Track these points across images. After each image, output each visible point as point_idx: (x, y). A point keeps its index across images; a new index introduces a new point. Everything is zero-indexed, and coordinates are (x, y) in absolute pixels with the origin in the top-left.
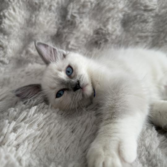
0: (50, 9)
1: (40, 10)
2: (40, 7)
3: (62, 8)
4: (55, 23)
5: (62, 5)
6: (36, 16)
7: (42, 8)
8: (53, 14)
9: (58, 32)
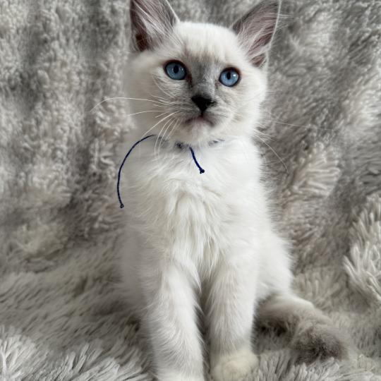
0: (54, 157)
1: (34, 159)
2: (34, 154)
3: (79, 151)
4: (65, 182)
5: (78, 146)
6: (27, 174)
7: (38, 156)
8: (62, 166)
9: (72, 199)
